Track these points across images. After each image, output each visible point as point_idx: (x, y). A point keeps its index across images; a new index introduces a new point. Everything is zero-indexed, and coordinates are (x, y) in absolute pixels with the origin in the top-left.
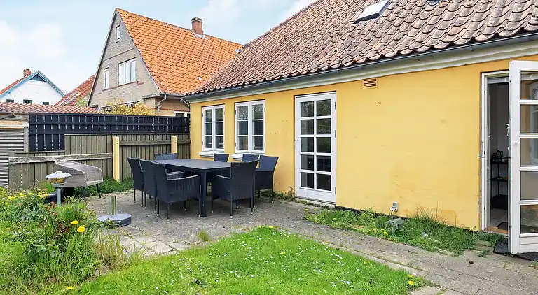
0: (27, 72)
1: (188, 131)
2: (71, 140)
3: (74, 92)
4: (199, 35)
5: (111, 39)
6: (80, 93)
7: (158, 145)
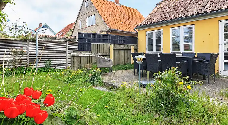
0: (41, 24)
1: (137, 44)
2: (94, 46)
3: (60, 32)
4: (118, 5)
5: (83, 7)
6: (63, 32)
7: (126, 50)
